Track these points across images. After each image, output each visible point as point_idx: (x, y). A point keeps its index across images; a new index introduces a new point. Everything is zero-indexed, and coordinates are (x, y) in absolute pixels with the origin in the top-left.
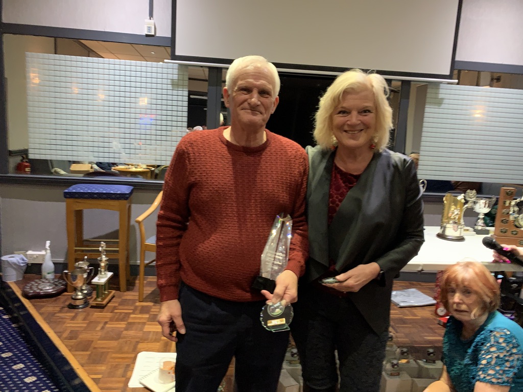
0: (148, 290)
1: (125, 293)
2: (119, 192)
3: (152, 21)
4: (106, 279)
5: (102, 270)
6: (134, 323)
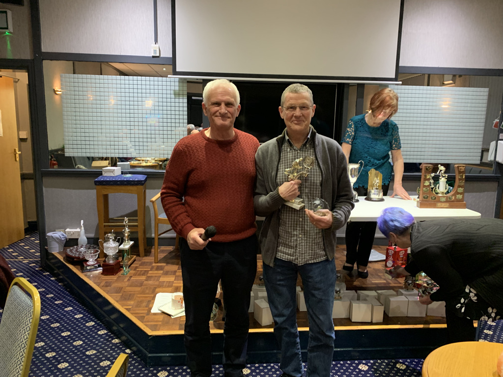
0: (161, 256)
1: (144, 258)
2: (136, 180)
3: (157, 45)
4: (129, 246)
5: (126, 239)
6: (152, 276)
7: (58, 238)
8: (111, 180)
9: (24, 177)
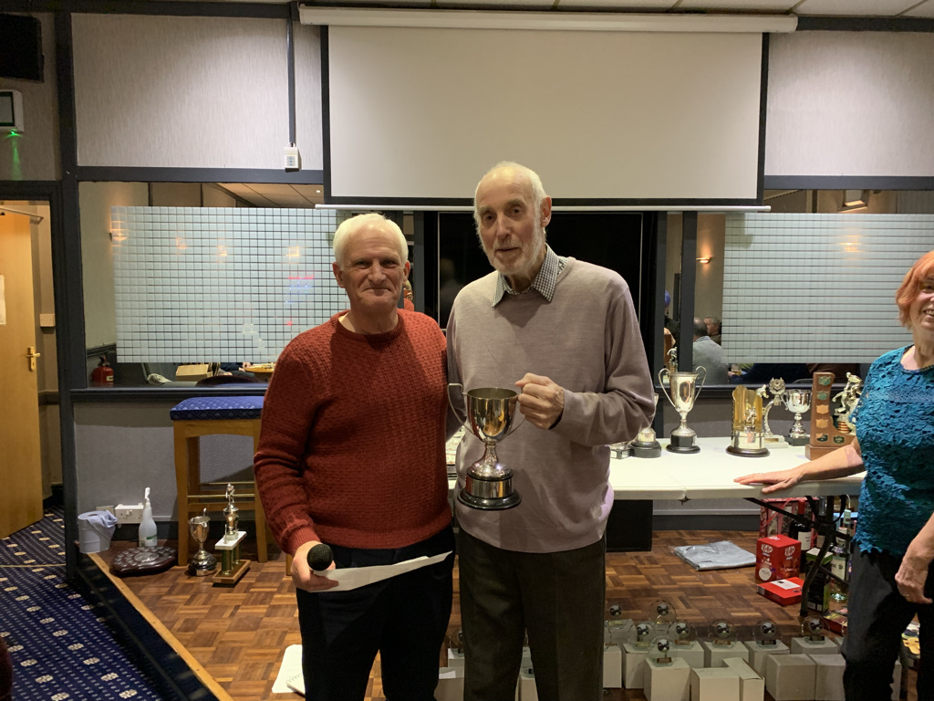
1: (266, 564)
2: (252, 407)
3: (295, 149)
4: (236, 541)
5: (230, 527)
6: (279, 606)
7: (98, 525)
8: (202, 409)
9: (45, 400)
